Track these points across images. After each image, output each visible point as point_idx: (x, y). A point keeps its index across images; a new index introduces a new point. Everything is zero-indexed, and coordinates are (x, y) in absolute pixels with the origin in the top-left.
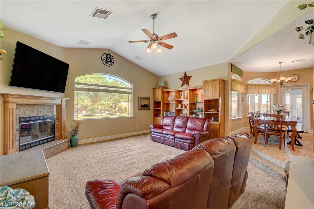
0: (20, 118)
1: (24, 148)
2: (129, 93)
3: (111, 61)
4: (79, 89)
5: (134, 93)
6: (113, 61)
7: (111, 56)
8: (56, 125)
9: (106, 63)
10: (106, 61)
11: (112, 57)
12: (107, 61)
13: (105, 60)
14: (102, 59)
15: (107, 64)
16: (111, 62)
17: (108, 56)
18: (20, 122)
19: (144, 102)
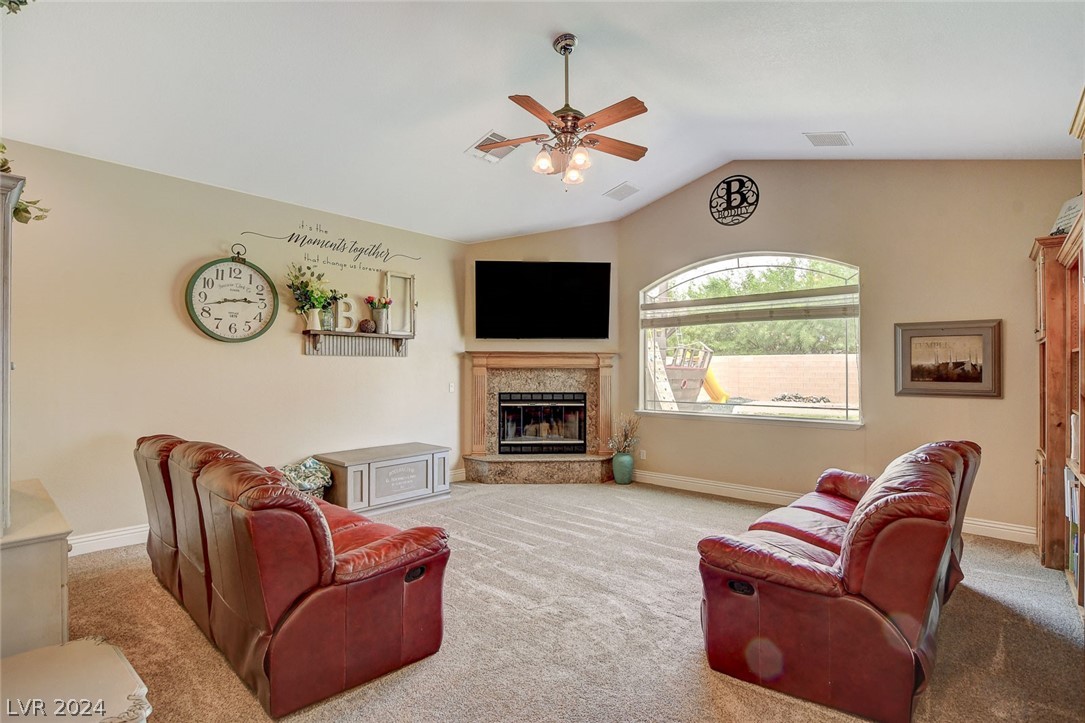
0: (500, 394)
1: (508, 449)
2: (844, 311)
3: (744, 199)
4: (653, 323)
5: (865, 312)
6: (751, 199)
7: (745, 180)
8: (588, 418)
9: (725, 218)
10: (724, 209)
11: (748, 184)
12: (729, 207)
13: (720, 209)
14: (711, 207)
15: (729, 220)
16: (745, 204)
17: (735, 186)
18: (500, 401)
19: (939, 350)
